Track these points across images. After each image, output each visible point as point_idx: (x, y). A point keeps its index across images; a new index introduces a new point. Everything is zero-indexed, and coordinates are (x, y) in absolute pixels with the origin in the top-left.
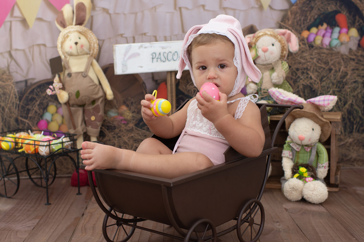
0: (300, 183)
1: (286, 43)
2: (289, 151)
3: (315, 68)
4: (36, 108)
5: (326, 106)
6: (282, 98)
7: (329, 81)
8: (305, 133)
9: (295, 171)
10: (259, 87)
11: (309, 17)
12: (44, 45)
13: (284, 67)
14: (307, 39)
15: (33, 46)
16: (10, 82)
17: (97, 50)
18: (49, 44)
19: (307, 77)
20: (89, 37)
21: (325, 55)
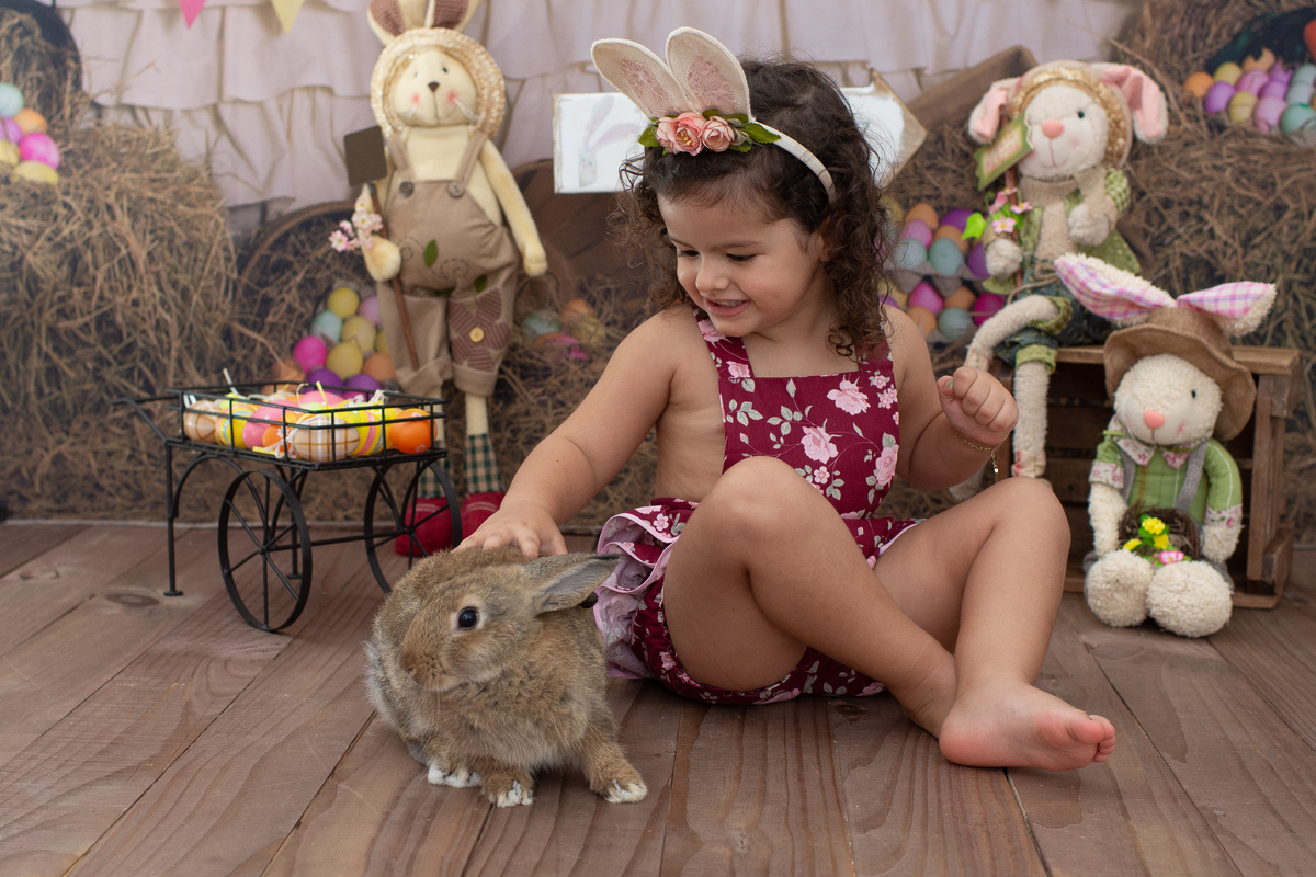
0: (1142, 564)
1: (1126, 109)
2: (1114, 465)
3: (1228, 200)
4: (292, 296)
5: (1237, 316)
6: (1096, 287)
7: (1273, 248)
8: (1167, 404)
9: (1128, 530)
10: (1027, 254)
11: (1214, 29)
12: (329, 90)
13: (1112, 189)
14: (1205, 100)
15: (292, 91)
16: (213, 206)
17: (499, 110)
18: (343, 88)
19: (1200, 231)
20: (477, 66)
21: (1263, 160)
